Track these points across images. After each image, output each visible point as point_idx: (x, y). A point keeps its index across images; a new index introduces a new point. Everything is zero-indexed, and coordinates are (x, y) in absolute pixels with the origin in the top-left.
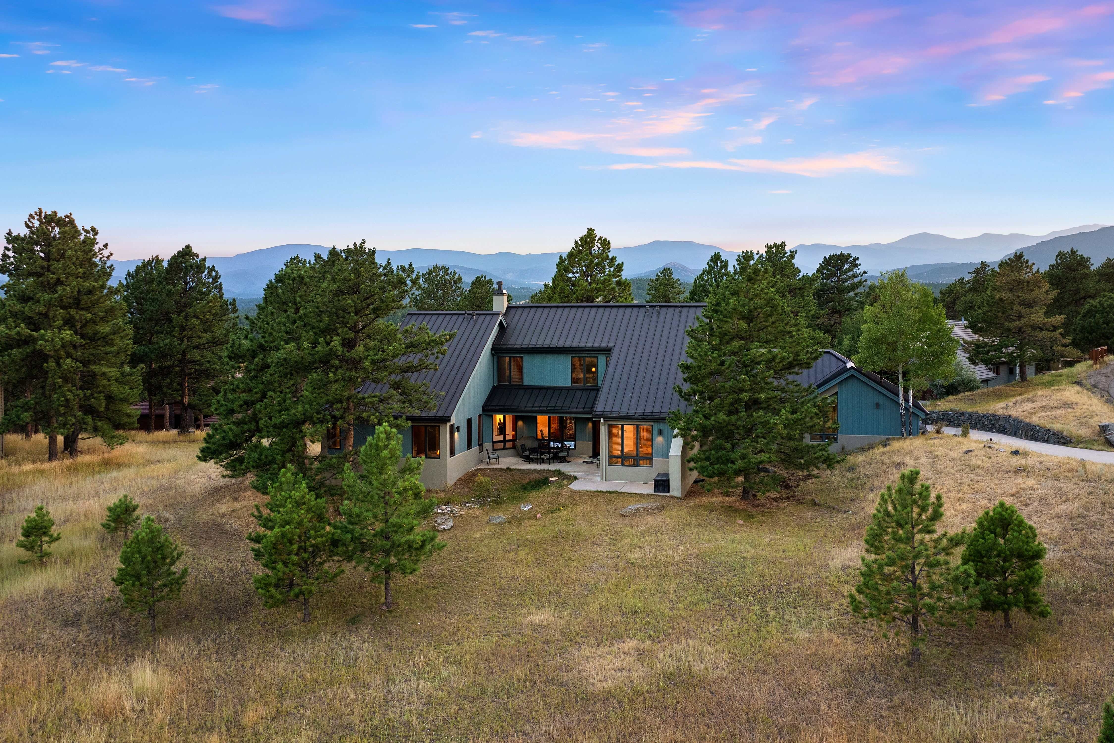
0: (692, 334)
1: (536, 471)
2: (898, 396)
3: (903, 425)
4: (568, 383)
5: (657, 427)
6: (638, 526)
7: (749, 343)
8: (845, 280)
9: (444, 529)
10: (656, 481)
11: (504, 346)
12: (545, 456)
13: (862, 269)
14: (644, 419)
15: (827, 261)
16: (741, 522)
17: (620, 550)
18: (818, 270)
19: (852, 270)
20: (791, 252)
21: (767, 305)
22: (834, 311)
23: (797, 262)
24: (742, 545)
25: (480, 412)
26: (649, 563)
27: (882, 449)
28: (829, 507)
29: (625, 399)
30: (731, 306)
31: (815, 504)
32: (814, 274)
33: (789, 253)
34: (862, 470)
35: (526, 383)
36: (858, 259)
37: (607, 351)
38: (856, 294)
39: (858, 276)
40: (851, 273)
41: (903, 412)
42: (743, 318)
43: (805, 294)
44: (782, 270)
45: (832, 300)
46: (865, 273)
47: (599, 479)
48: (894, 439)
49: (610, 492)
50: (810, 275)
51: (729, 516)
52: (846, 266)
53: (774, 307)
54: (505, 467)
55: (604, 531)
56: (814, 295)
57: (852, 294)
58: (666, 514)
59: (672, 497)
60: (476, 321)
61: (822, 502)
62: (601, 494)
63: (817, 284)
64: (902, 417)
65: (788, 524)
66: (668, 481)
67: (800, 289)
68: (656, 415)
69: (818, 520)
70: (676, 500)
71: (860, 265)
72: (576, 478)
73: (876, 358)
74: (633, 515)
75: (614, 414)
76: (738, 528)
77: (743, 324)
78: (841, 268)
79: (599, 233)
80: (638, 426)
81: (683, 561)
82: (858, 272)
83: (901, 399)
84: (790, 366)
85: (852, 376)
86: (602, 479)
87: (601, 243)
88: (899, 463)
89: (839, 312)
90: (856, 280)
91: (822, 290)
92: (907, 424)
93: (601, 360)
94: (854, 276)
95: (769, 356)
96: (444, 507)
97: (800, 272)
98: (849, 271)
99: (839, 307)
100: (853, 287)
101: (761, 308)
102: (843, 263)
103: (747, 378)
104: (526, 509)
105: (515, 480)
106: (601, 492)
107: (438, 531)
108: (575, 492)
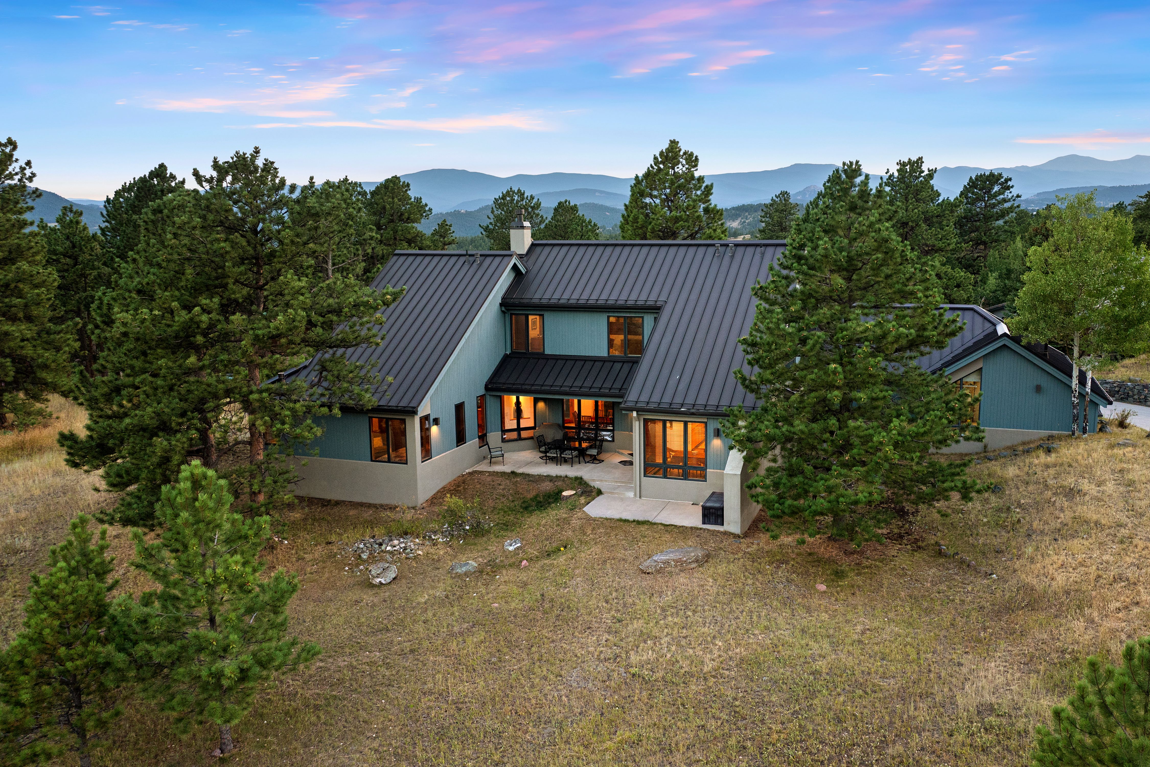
0: (760, 292)
1: (550, 478)
2: (1071, 376)
3: (1075, 418)
4: (603, 352)
5: (714, 424)
6: (661, 594)
7: (847, 309)
8: (994, 206)
9: (380, 583)
10: (704, 508)
11: (517, 301)
12: (567, 455)
13: (1014, 192)
14: (693, 414)
15: (973, 183)
16: (822, 587)
17: (623, 644)
18: (962, 193)
19: (1003, 193)
20: (929, 171)
21: (877, 250)
22: (978, 242)
23: (936, 183)
24: (816, 641)
25: (482, 391)
26: (660, 674)
27: (1043, 458)
28: (962, 562)
29: (670, 382)
30: (821, 251)
31: (940, 554)
32: (957, 199)
33: (926, 172)
34: (1015, 495)
35: (547, 352)
36: (1010, 179)
37: (655, 309)
38: (1005, 223)
39: (1009, 200)
40: (1002, 196)
41: (1076, 401)
42: (838, 269)
43: (944, 223)
44: (917, 192)
45: (977, 230)
46: (1018, 196)
47: (631, 494)
48: (1060, 438)
49: (639, 523)
50: (952, 199)
51: (807, 573)
52: (996, 188)
53: (889, 253)
54: (509, 471)
55: (607, 602)
56: (955, 224)
57: (1001, 222)
58: (710, 569)
59: (725, 533)
60: (480, 265)
61: (951, 551)
62: (626, 526)
63: (960, 211)
64: (1074, 407)
65: (894, 595)
66: (722, 509)
67: (937, 216)
68: (711, 409)
69: (943, 587)
70: (731, 540)
71: (1012, 187)
72: (599, 492)
73: (1042, 325)
74: (658, 571)
75: (652, 406)
76: (815, 602)
77: (838, 281)
78: (990, 191)
79: (684, 147)
80: (686, 424)
81: (716, 674)
82: (1010, 196)
83: (1075, 382)
84: (912, 345)
85: (1005, 346)
86: (635, 495)
87: (686, 159)
88: (1071, 490)
89: (985, 243)
90: (1007, 205)
91: (965, 218)
92: (1081, 417)
93: (648, 321)
94: (1005, 201)
95: (878, 331)
96: (396, 542)
97: (939, 195)
98: (1000, 194)
99: (984, 238)
100: (1003, 214)
101: (867, 254)
102: (992, 185)
103: (840, 369)
104: (511, 548)
105: (517, 493)
106: (626, 521)
107: (372, 586)
108: (589, 519)
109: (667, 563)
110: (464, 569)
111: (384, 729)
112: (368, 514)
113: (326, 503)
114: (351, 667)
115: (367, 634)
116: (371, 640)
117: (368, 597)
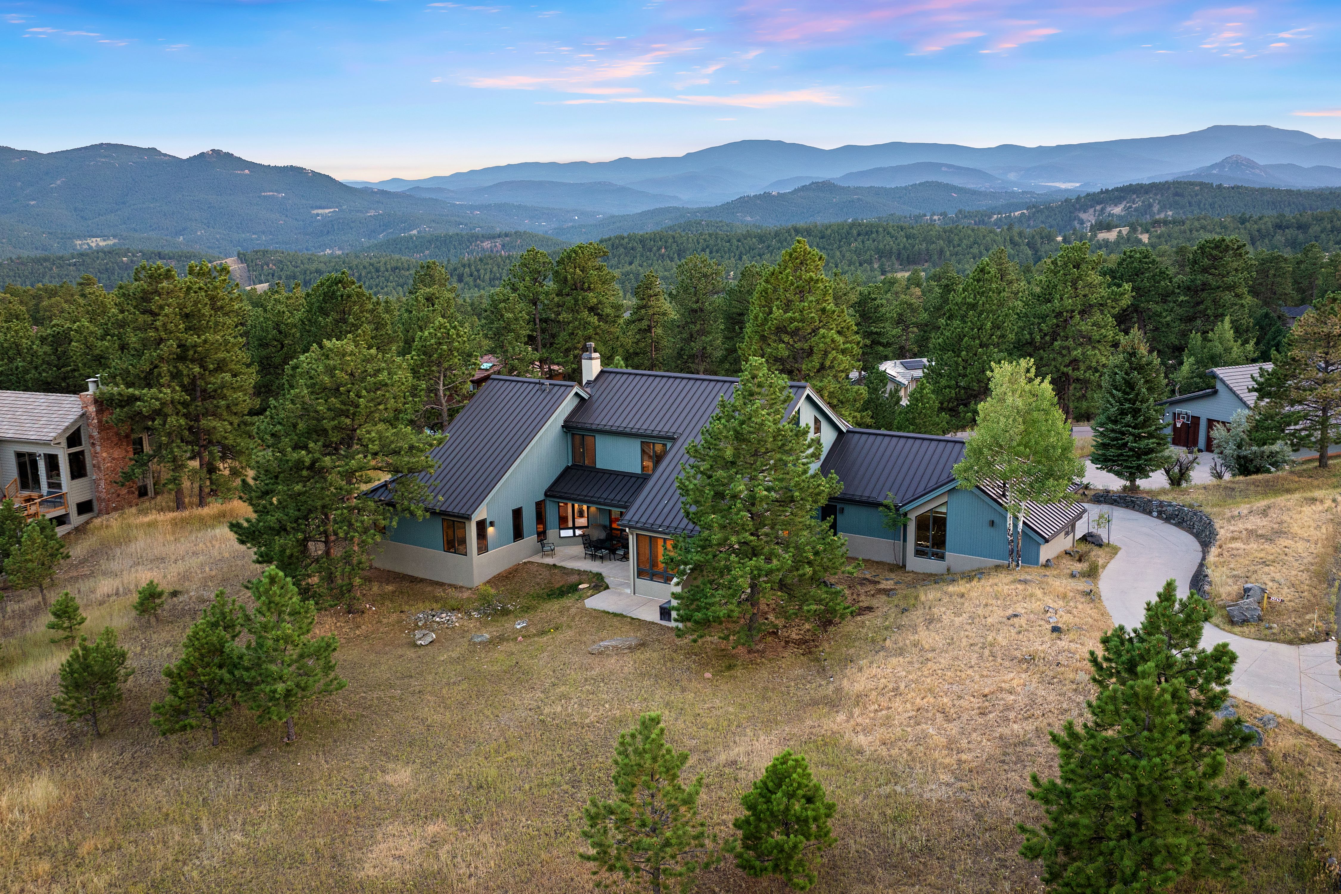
1: (578, 572)
3: (1010, 553)
4: (637, 470)
9: (421, 644)
10: (662, 608)
11: (576, 425)
16: (710, 675)
25: (541, 498)
29: (659, 506)
31: (817, 658)
35: (599, 465)
37: (673, 439)
41: (1010, 538)
47: (629, 591)
49: (615, 615)
54: (553, 564)
58: (641, 655)
59: (672, 628)
60: (549, 393)
61: (824, 658)
62: (605, 616)
64: (1009, 543)
69: (793, 684)
72: (606, 588)
74: (600, 653)
75: (639, 525)
83: (1009, 523)
86: (631, 592)
96: (445, 615)
104: (518, 627)
105: (550, 582)
106: (608, 613)
107: (416, 646)
108: (584, 610)
109: (607, 647)
110: (480, 639)
111: (381, 737)
112: (439, 592)
113: (414, 580)
114: (379, 698)
115: (397, 678)
116: (398, 682)
117: (410, 653)
